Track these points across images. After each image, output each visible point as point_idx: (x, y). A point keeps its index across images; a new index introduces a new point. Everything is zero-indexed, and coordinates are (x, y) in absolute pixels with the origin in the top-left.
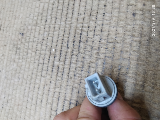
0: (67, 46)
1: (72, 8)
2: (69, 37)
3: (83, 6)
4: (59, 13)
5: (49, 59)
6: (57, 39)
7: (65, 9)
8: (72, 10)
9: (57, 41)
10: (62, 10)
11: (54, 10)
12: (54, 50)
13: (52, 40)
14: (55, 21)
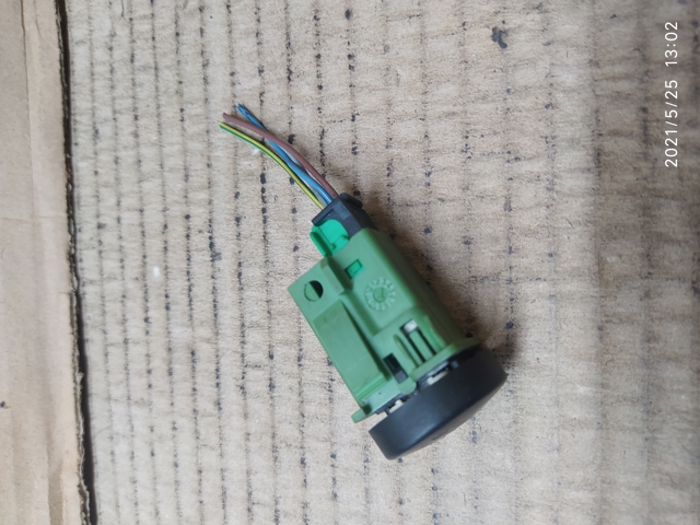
0: (212, 245)
1: (199, 49)
2: (210, 202)
3: (247, 34)
4: (141, 85)
5: (146, 320)
6: (160, 218)
7: (166, 61)
8: (201, 59)
9: (166, 227)
10: (153, 71)
11: (118, 75)
12: (156, 272)
13: (142, 225)
14: (132, 129)
